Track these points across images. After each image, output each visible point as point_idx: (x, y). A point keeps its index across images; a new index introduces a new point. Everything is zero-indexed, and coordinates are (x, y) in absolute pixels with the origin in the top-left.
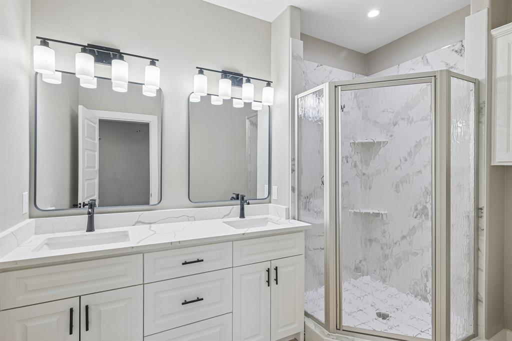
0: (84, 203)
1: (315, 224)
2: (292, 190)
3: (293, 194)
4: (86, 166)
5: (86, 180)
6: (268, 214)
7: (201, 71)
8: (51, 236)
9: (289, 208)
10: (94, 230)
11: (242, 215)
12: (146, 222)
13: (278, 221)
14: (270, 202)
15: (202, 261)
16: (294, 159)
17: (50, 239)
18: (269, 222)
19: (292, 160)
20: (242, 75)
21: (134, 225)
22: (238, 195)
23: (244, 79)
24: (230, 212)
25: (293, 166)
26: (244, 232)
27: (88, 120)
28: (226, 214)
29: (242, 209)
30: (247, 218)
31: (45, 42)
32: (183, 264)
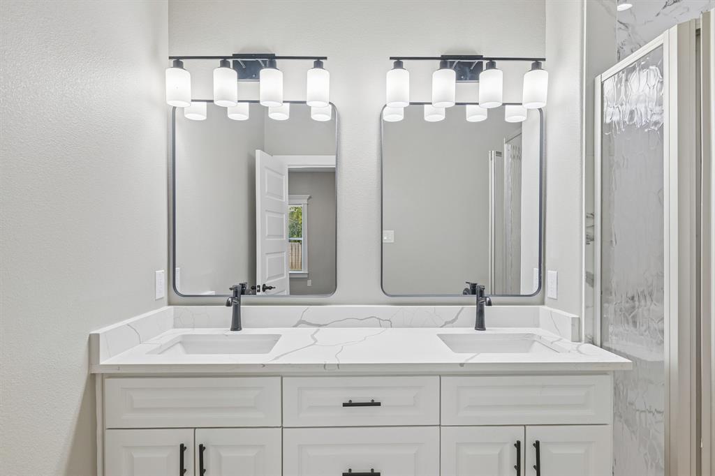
0: (264, 285)
1: (641, 360)
2: (587, 281)
3: (591, 288)
4: (267, 234)
5: (267, 254)
6: (537, 326)
7: (398, 63)
8: (189, 331)
9: (579, 319)
10: (241, 329)
11: (480, 325)
12: (313, 323)
13: (552, 343)
14: (543, 303)
15: (379, 404)
16: (593, 215)
17: (184, 336)
18: (536, 343)
19: (587, 217)
20: (481, 57)
21: (295, 326)
22: (474, 286)
23: (485, 62)
24: (457, 318)
25: (590, 231)
26: (462, 361)
27: (269, 169)
28: (450, 320)
29: (480, 313)
30: (489, 330)
31: (178, 62)
32: (345, 405)
